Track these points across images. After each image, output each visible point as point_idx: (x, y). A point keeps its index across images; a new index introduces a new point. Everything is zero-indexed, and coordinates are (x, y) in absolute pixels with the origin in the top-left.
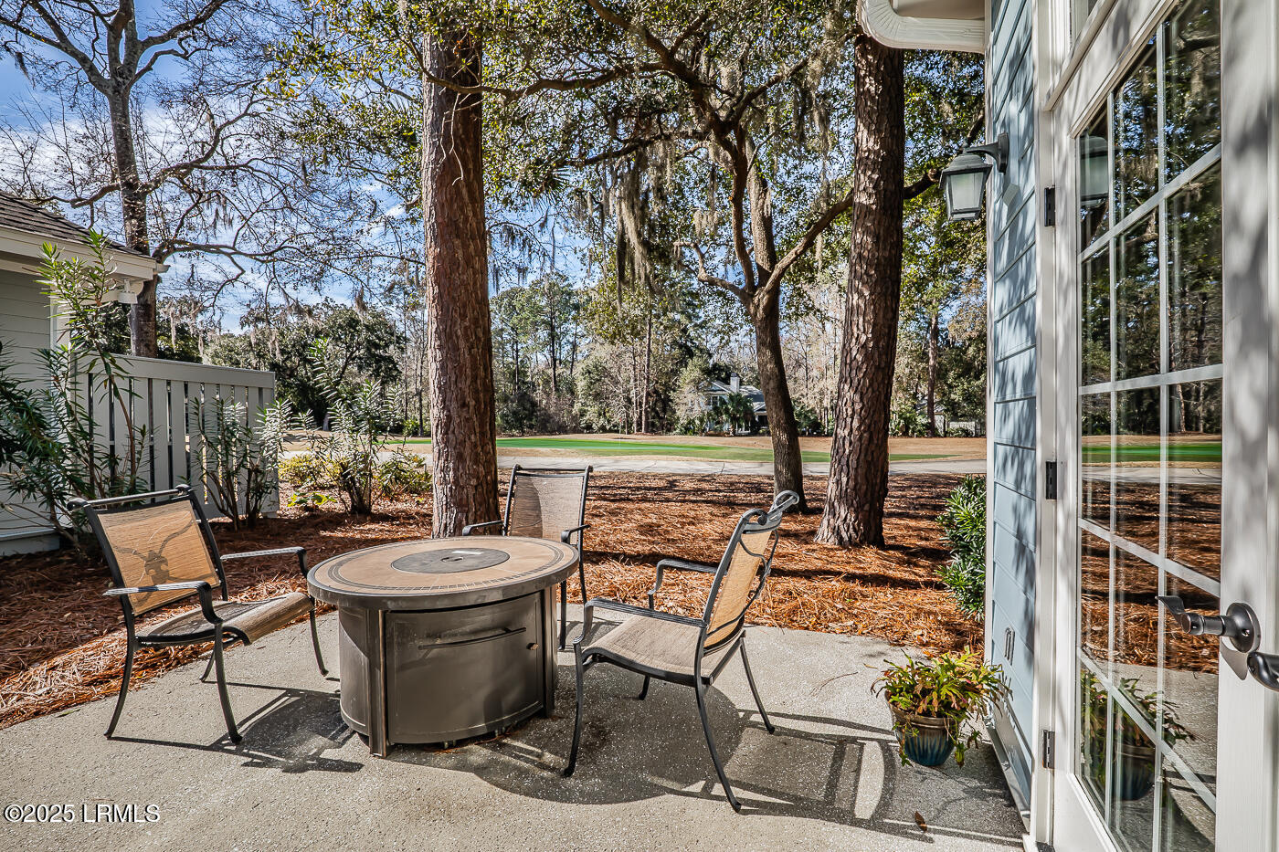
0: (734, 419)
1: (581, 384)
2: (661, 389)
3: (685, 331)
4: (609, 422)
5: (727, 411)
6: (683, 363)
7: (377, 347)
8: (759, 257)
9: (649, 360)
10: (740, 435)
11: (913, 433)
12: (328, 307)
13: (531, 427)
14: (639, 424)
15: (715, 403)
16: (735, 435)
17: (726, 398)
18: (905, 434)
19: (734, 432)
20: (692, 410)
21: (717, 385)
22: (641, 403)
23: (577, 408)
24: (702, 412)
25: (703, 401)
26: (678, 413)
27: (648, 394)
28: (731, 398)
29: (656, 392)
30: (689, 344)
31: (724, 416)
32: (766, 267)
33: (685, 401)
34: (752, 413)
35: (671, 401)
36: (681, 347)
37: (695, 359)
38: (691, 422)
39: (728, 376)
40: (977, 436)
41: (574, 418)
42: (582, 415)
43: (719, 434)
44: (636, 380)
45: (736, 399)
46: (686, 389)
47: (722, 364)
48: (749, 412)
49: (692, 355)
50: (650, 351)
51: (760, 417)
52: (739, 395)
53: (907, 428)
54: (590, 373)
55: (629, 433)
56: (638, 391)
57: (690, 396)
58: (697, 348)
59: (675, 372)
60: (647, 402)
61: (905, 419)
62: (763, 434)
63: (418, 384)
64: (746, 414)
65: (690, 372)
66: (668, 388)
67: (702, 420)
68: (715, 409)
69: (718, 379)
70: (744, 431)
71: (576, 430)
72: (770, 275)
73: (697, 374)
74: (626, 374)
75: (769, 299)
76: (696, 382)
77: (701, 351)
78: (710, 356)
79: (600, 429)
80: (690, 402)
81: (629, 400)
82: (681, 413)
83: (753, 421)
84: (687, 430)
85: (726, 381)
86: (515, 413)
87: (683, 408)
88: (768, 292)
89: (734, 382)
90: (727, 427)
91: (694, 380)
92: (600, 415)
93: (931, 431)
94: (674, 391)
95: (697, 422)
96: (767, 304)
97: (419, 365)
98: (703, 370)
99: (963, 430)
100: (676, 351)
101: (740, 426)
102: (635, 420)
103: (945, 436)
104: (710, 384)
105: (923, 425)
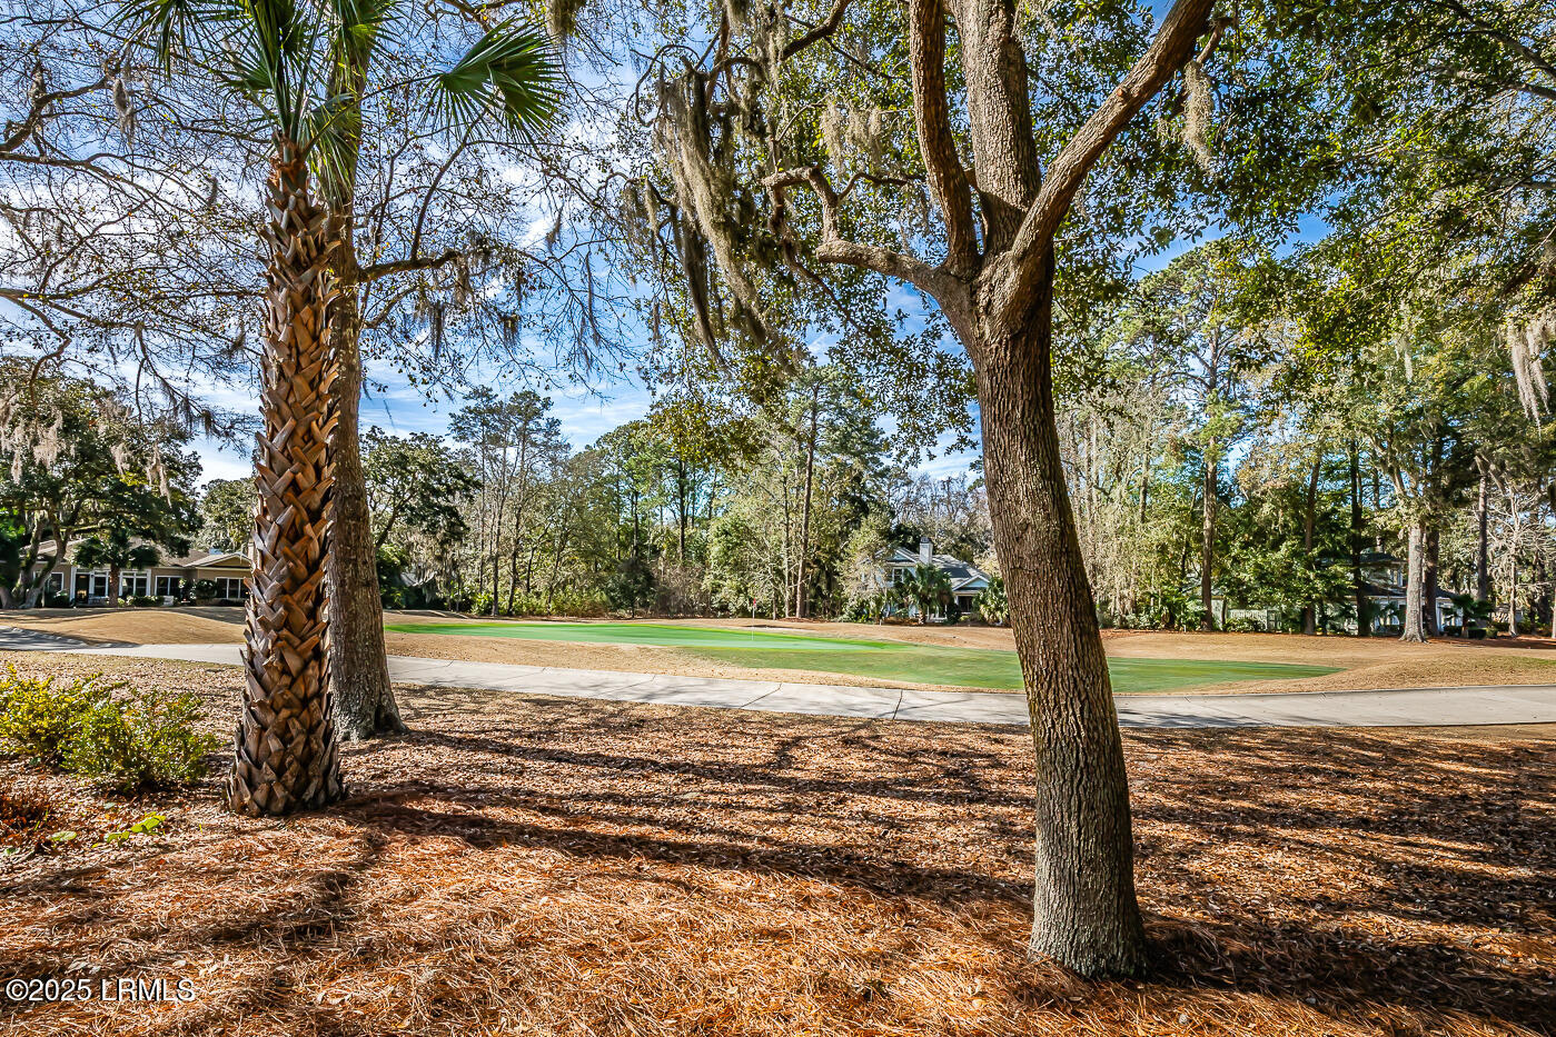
0: (924, 601)
1: (715, 550)
2: (824, 557)
3: (858, 479)
4: (751, 600)
5: (914, 589)
6: (856, 523)
7: (436, 493)
8: (993, 174)
9: (807, 518)
10: (933, 624)
11: (1180, 625)
12: (375, 439)
13: (645, 605)
14: (793, 607)
15: (897, 578)
16: (925, 624)
17: (914, 572)
18: (1170, 626)
19: (924, 619)
20: (865, 587)
21: (901, 553)
22: (796, 577)
23: (707, 583)
24: (880, 590)
25: (880, 576)
26: (846, 591)
27: (806, 565)
28: (920, 571)
29: (817, 561)
30: (865, 498)
31: (910, 596)
32: (1012, 198)
33: (857, 574)
34: (949, 594)
35: (837, 574)
36: (853, 500)
37: (871, 517)
38: (863, 604)
39: (917, 542)
40: (1269, 632)
41: (704, 596)
42: (715, 592)
43: (903, 621)
44: (788, 545)
45: (927, 573)
46: (858, 558)
47: (908, 525)
48: (945, 591)
49: (866, 512)
50: (808, 504)
51: (962, 599)
52: (931, 568)
53: (1172, 618)
54: (727, 533)
55: (778, 617)
56: (791, 561)
57: (863, 570)
58: (875, 502)
59: (844, 535)
60: (805, 575)
61: (1170, 605)
62: (965, 623)
63: (494, 545)
64: (941, 594)
65: (865, 536)
66: (834, 555)
67: (879, 602)
68: (898, 585)
69: (903, 545)
70: (937, 618)
71: (706, 613)
72: (1019, 217)
73: (873, 536)
74: (775, 536)
75: (1023, 280)
76: (872, 551)
77: (882, 508)
78: (893, 514)
79: (738, 611)
80: (863, 576)
81: (779, 573)
82: (850, 591)
83: (951, 604)
84: (860, 614)
85: (914, 548)
86: (624, 588)
87: (854, 584)
88: (1020, 260)
89: (925, 550)
90: (913, 611)
91: (869, 546)
92: (740, 591)
93: (1206, 622)
94: (842, 560)
95: (873, 604)
96: (1019, 295)
97: (497, 520)
98: (881, 533)
99: (1250, 621)
100: (847, 507)
101: (932, 611)
102: (786, 598)
103: (1225, 631)
104: (892, 551)
105: (1196, 614)
